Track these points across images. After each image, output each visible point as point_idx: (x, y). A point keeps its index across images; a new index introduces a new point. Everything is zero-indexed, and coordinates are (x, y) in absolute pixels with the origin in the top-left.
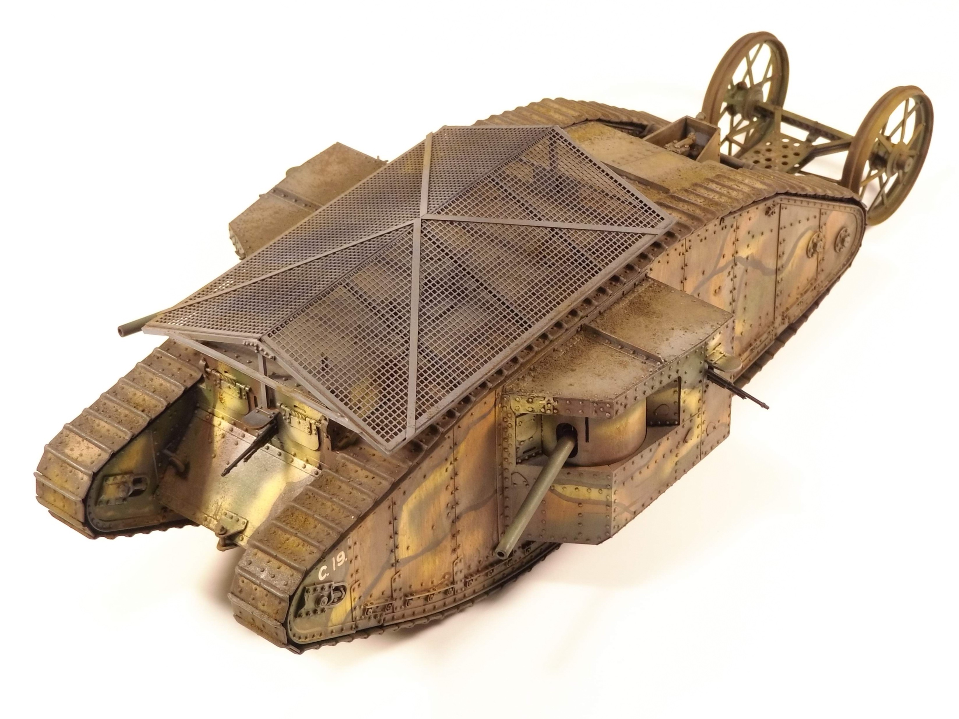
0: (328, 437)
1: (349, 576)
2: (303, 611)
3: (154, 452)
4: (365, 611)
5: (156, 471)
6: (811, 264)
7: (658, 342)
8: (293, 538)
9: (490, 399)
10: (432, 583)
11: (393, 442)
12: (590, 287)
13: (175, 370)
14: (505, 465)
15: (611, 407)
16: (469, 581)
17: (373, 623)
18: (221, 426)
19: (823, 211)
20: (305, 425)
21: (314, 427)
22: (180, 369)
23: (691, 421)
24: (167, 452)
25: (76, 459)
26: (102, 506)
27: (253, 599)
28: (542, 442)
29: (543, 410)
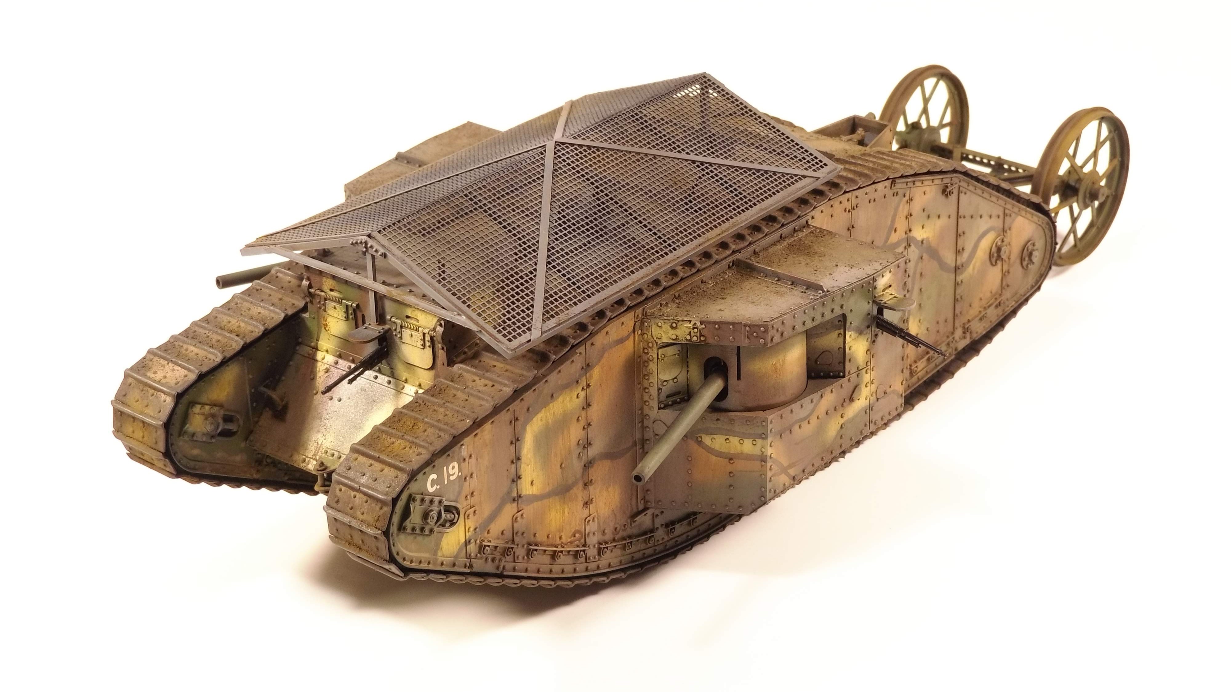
0: (443, 348)
1: (463, 498)
2: (408, 524)
3: (248, 387)
4: (482, 548)
5: (251, 414)
6: (994, 274)
7: (820, 277)
8: (399, 441)
9: (629, 319)
10: (560, 538)
11: (515, 343)
12: (744, 218)
13: (276, 301)
14: (646, 411)
15: (766, 331)
16: (604, 548)
17: (490, 568)
18: (326, 360)
19: (1007, 211)
20: (418, 336)
21: (428, 338)
22: (281, 299)
23: (858, 375)
24: (262, 389)
25: (159, 382)
26: (186, 438)
27: (351, 509)
28: (688, 385)
29: (688, 337)
